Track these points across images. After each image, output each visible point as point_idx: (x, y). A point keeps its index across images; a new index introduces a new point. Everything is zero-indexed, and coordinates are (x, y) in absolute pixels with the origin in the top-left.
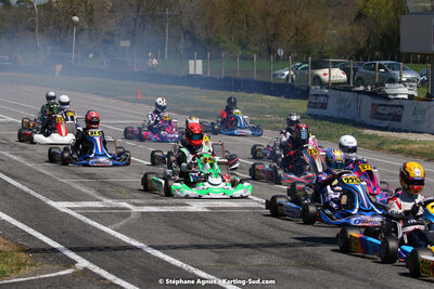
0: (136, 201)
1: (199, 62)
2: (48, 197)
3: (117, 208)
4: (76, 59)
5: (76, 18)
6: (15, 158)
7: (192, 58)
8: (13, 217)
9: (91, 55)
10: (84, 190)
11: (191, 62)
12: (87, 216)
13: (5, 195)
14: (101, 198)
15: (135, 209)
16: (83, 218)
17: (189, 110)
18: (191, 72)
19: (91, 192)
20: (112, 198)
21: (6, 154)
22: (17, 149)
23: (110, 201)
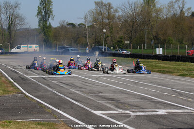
0: (133, 110)
1: (161, 49)
2: (92, 109)
3: (124, 114)
4: (105, 49)
5: (105, 30)
6: (77, 92)
7: (158, 48)
8: (76, 118)
9: (112, 48)
10: (109, 105)
11: (157, 49)
12: (110, 117)
13: (72, 108)
14: (117, 109)
15: (133, 114)
16: (108, 118)
17: (157, 70)
18: (157, 53)
19: (112, 107)
20: (122, 109)
21: (73, 90)
22: (78, 88)
23: (121, 110)
